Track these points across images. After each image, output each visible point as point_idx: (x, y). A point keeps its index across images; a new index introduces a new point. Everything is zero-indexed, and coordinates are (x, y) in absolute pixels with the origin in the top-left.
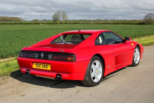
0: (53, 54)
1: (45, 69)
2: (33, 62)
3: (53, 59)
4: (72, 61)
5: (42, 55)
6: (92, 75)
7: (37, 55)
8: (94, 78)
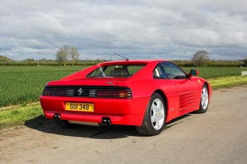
0: (97, 88)
1: (85, 110)
2: (65, 102)
3: (96, 96)
4: (126, 97)
5: (80, 91)
6: (153, 119)
7: (71, 92)
8: (155, 123)
